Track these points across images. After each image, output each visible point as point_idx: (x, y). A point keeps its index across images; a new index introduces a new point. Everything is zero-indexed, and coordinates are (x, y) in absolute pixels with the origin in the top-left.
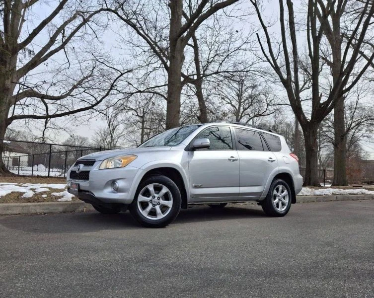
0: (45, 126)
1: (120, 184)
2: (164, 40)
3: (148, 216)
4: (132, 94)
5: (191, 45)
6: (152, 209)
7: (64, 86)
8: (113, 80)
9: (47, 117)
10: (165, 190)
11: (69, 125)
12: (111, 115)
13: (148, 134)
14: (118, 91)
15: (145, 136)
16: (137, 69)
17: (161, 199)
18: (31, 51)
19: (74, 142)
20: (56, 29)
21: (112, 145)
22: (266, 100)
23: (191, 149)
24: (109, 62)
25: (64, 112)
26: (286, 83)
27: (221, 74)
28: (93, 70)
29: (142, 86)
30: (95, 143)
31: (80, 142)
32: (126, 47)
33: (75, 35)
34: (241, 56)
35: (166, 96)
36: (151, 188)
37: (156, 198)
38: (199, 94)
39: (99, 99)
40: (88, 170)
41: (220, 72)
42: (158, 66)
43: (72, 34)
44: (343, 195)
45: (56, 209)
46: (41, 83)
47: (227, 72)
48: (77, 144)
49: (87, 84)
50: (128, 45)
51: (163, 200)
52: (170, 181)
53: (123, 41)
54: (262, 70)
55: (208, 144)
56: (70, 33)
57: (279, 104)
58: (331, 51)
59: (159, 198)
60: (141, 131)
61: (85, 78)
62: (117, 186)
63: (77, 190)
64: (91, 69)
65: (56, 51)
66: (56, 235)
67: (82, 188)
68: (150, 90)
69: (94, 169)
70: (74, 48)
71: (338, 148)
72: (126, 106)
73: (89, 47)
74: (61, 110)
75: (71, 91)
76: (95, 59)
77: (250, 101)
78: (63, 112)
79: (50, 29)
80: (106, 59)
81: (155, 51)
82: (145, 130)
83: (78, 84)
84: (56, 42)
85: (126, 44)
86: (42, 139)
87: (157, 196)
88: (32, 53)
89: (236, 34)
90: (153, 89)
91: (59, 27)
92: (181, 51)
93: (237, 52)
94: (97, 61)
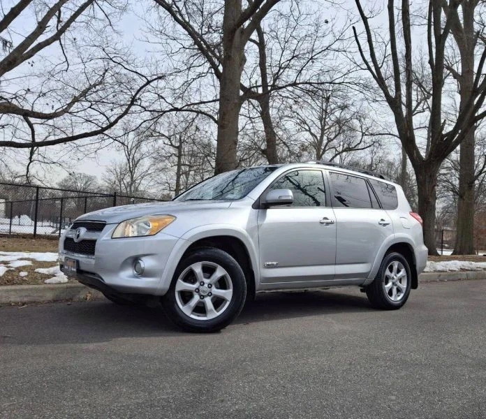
0: (31, 158)
1: (146, 263)
2: (215, 31)
3: (192, 313)
4: (165, 112)
5: (254, 41)
6: (199, 303)
7: (59, 98)
8: (136, 91)
9: (33, 145)
10: (220, 272)
11: (66, 158)
12: (130, 144)
13: (187, 174)
14: (142, 107)
15: (182, 177)
16: (171, 74)
17: (213, 286)
18: (6, 42)
19: (75, 182)
20: (47, 9)
21: (133, 189)
22: (361, 127)
23: (263, 205)
24: (130, 62)
25: (60, 137)
26: (394, 103)
27: (300, 86)
28: (104, 74)
29: (180, 101)
30: (107, 184)
31: (84, 182)
32: (157, 40)
33: (76, 20)
34: (330, 60)
35: (216, 117)
36: (197, 268)
37: (206, 285)
38: (265, 116)
39: (112, 120)
40: (94, 238)
41: (299, 84)
42: (205, 71)
43: (73, 18)
44: (475, 270)
45: (41, 297)
46: (24, 92)
47: (310, 84)
48: (79, 185)
49: (94, 95)
50: (159, 36)
51: (217, 288)
52: (229, 259)
53: (151, 30)
54: (362, 82)
55: (290, 198)
56: (69, 17)
57: (380, 134)
58: (459, 58)
59: (210, 286)
60: (176, 168)
61: (91, 87)
62: (142, 266)
63: (75, 270)
64: (101, 73)
65: (47, 43)
66: (39, 350)
67: (83, 267)
68: (191, 106)
69: (103, 238)
70: (75, 39)
71: (464, 199)
72: (154, 130)
73: (99, 39)
74: (54, 135)
75: (70, 105)
76: (107, 57)
77: (338, 129)
78: (57, 138)
79: (37, 9)
80: (125, 58)
81: (200, 48)
82: (183, 167)
83: (81, 96)
84: (47, 29)
85: (156, 35)
86: (25, 177)
87: (207, 281)
88: (8, 44)
89: (324, 27)
90: (196, 106)
91: (51, 6)
92: (241, 49)
93: (325, 53)
94: (111, 62)
